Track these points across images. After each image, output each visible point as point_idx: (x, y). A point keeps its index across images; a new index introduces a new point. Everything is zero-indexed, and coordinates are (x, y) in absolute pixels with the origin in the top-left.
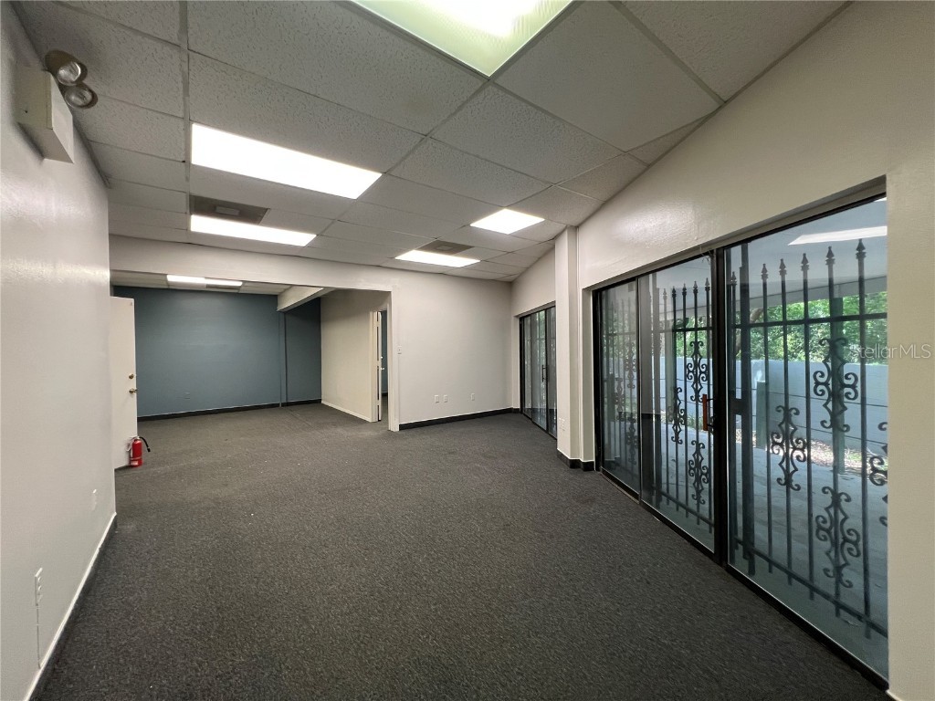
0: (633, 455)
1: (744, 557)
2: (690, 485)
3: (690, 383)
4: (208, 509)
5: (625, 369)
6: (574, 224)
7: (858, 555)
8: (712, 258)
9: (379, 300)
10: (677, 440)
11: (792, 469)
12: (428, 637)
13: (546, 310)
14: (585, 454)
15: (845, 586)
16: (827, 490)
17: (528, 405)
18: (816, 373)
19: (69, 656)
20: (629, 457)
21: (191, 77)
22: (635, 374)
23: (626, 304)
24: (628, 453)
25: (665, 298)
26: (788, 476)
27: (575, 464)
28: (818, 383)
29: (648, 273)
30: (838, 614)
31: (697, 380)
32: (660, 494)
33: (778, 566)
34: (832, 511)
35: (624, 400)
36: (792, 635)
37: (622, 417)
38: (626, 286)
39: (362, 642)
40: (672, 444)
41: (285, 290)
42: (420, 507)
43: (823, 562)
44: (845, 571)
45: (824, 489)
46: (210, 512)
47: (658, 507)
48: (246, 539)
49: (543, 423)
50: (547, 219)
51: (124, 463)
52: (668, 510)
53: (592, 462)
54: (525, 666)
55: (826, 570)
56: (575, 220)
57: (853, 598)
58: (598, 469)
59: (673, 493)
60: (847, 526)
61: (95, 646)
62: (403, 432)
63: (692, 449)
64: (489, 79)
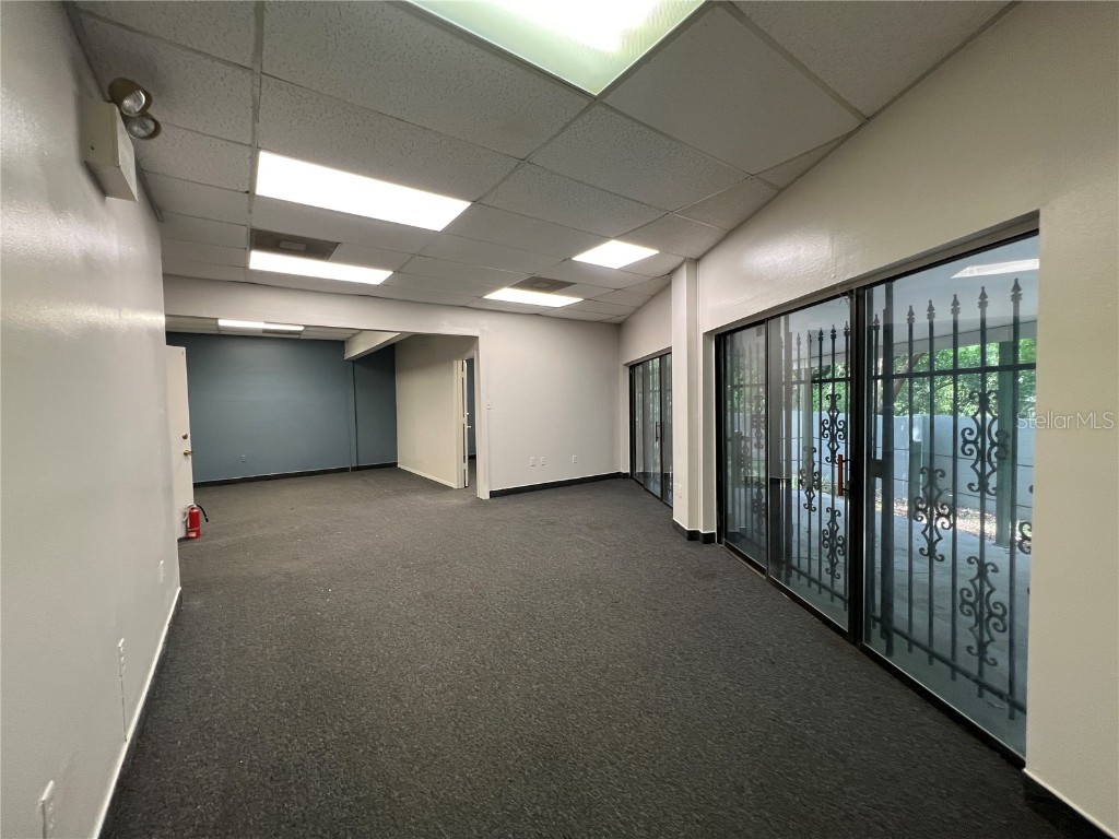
0: (760, 525)
1: (882, 637)
2: (824, 558)
3: (825, 442)
4: (280, 584)
5: (752, 426)
6: (695, 256)
7: (1004, 631)
8: (851, 298)
9: (464, 347)
10: (810, 507)
11: (936, 537)
12: (530, 716)
13: (660, 357)
14: (705, 524)
15: (989, 664)
16: (973, 560)
17: (639, 469)
18: (965, 430)
19: (151, 732)
20: (755, 528)
21: (263, 101)
22: (763, 432)
23: (754, 350)
24: (755, 524)
25: (799, 344)
26: (932, 544)
27: (693, 536)
28: (966, 442)
29: (779, 315)
30: (981, 695)
31: (833, 438)
32: (790, 568)
33: (918, 644)
34: (977, 582)
35: (751, 463)
36: (930, 716)
37: (748, 482)
38: (754, 329)
39: (460, 721)
40: (804, 512)
41: (354, 334)
42: (517, 583)
43: (967, 639)
44: (989, 648)
45: (969, 560)
46: (283, 588)
47: (788, 584)
48: (325, 616)
49: (657, 490)
50: (663, 251)
51: (182, 534)
52: (798, 587)
53: (713, 534)
54: (636, 745)
55: (969, 649)
56: (695, 252)
57: (997, 677)
58: (719, 542)
59: (804, 567)
60: (993, 598)
61: (176, 723)
62: (495, 500)
63: (827, 517)
64: (595, 98)
